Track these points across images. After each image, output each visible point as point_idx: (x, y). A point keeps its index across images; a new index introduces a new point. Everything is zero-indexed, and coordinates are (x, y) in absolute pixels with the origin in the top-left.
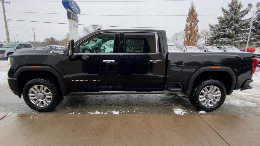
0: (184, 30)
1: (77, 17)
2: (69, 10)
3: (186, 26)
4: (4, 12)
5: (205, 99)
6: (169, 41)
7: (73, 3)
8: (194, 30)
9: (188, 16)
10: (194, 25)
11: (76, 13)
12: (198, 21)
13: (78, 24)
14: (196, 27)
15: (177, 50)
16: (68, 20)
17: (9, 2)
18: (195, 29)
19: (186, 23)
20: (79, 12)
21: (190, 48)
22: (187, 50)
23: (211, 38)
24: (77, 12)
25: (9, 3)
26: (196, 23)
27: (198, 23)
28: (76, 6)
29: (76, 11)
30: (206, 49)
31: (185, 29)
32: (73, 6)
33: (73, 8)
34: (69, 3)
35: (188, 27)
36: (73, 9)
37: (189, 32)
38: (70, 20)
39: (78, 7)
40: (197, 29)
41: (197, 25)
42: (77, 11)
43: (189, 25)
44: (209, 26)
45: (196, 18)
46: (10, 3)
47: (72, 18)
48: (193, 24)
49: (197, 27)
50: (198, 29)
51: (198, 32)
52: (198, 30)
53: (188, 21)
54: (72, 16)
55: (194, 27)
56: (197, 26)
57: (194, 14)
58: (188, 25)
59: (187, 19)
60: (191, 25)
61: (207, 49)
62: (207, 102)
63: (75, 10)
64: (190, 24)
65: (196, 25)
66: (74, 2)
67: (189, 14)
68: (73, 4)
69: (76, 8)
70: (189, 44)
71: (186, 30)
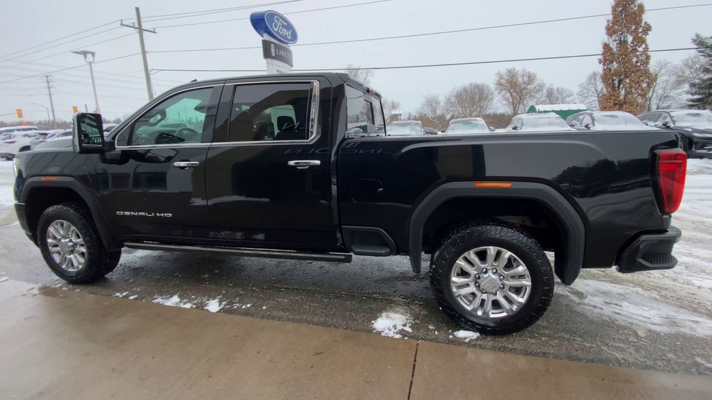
0: (600, 63)
1: (289, 51)
2: (267, 37)
3: (606, 46)
4: (144, 53)
5: (472, 289)
6: (571, 98)
7: (277, 19)
8: (635, 59)
9: (611, 17)
10: (632, 43)
11: (285, 43)
12: (648, 29)
13: (293, 68)
14: (640, 49)
15: (558, 125)
16: (264, 61)
17: (152, 30)
18: (637, 57)
19: (606, 39)
20: (294, 37)
21: (607, 118)
22: (594, 125)
23: (704, 81)
24: (287, 39)
25: (152, 32)
26: (640, 35)
27: (647, 34)
28: (286, 24)
29: (285, 37)
30: (668, 119)
31: (601, 57)
32: (276, 26)
33: (276, 30)
34: (264, 19)
35: (611, 49)
36: (277, 32)
37: (615, 65)
38: (270, 60)
39: (289, 27)
40: (646, 55)
41: (642, 41)
42: (288, 37)
43: (617, 44)
44: (694, 41)
45: (641, 20)
46: (155, 32)
47: (274, 55)
48: (630, 39)
49: (646, 49)
50: (650, 53)
51: (648, 63)
52: (648, 58)
53: (610, 31)
54: (273, 50)
55: (635, 50)
56: (644, 46)
57: (632, 6)
58: (611, 45)
59: (608, 25)
60: (622, 43)
61: (672, 117)
62: (483, 301)
63: (281, 36)
64: (618, 42)
65: (640, 41)
66: (277, 15)
67: (614, 9)
68: (276, 21)
69: (286, 31)
70: (615, 104)
71: (605, 60)
